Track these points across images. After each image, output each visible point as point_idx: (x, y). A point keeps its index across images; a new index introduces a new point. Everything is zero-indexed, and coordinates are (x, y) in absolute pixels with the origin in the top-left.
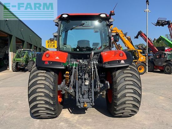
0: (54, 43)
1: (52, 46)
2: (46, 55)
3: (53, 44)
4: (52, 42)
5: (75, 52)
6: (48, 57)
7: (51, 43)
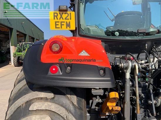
0: (69, 17)
1: (65, 24)
2: (50, 47)
3: (65, 21)
4: (64, 16)
5: (111, 38)
6: (57, 52)
7: (61, 17)
